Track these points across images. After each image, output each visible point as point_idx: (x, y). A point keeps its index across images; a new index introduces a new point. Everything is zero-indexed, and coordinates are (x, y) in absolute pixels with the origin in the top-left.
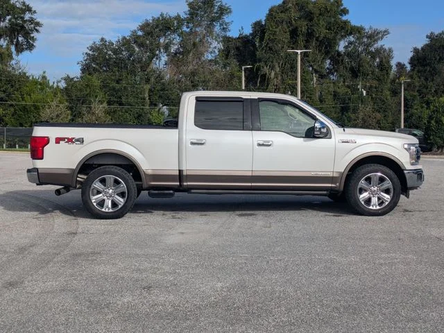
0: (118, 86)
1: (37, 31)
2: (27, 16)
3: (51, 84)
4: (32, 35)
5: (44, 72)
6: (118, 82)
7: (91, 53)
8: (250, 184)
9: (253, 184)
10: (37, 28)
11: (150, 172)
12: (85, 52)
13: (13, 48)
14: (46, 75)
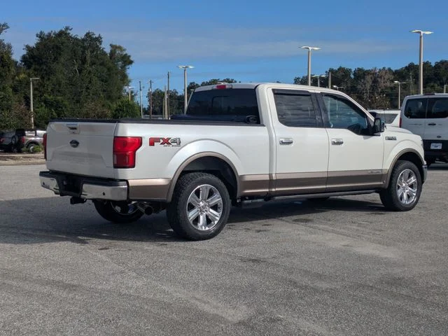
8: (324, 187)
9: (328, 186)
11: (248, 178)
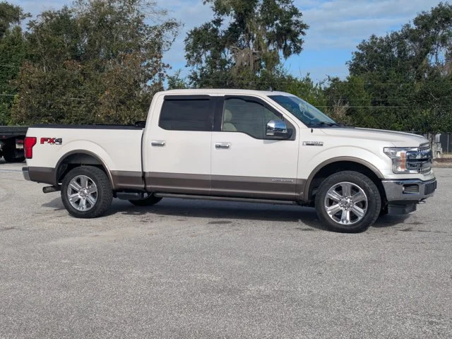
0: (383, 85)
1: (303, 33)
2: (294, 18)
3: (314, 85)
4: (299, 38)
5: (308, 74)
6: (384, 81)
7: (361, 52)
9: (212, 190)
10: (304, 30)
12: (354, 51)
13: (281, 52)
14: (310, 77)
